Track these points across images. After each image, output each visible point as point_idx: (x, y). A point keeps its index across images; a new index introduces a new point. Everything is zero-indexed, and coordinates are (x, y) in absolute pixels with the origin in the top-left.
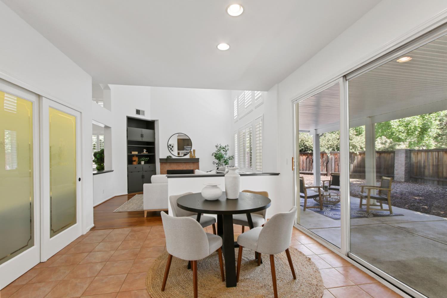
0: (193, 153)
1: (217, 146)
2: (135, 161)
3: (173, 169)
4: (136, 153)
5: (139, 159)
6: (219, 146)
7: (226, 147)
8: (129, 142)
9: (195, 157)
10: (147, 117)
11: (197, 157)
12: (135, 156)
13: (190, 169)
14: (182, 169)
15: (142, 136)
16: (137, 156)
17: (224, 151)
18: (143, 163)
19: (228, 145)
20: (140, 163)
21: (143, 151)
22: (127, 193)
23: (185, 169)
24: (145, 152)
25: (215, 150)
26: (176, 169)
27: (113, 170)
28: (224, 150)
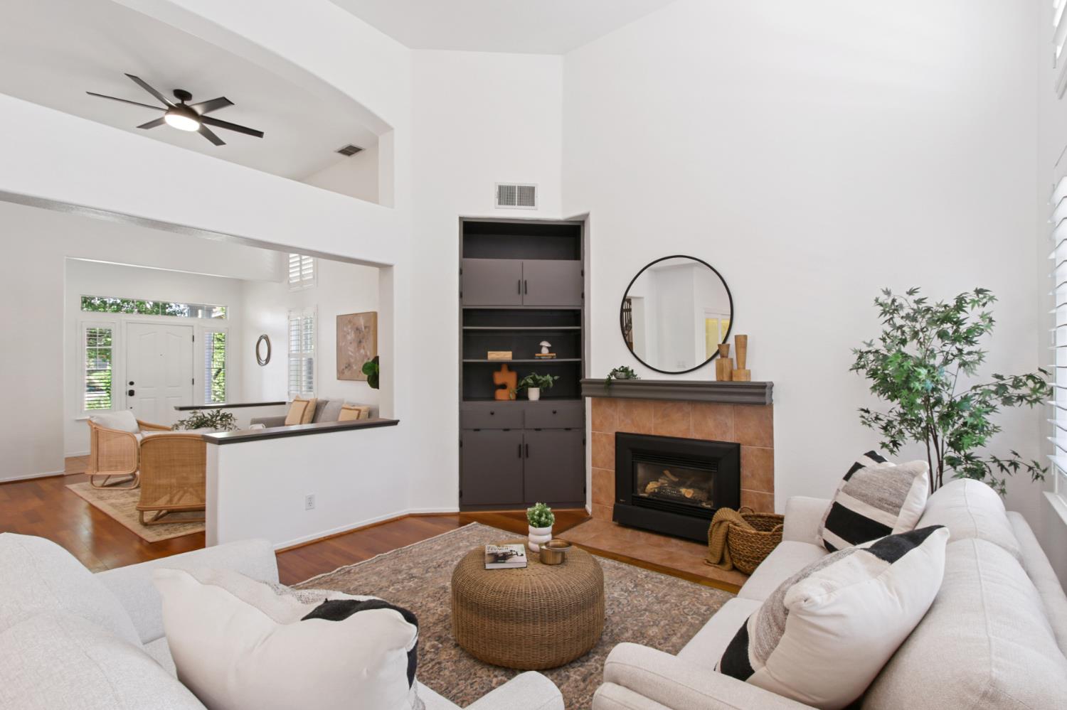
0: (732, 354)
1: (890, 309)
2: (504, 387)
3: (642, 432)
4: (506, 356)
5: (519, 378)
6: (908, 305)
7: (968, 308)
8: (468, 315)
9: (748, 374)
10: (549, 210)
11: (757, 377)
12: (505, 368)
13: (719, 439)
14: (680, 435)
15: (522, 287)
16: (510, 366)
17: (942, 335)
18: (534, 394)
19: (979, 292)
20: (522, 395)
21: (539, 349)
22: (456, 509)
23: (698, 437)
24: (545, 351)
25: (873, 331)
26: (653, 433)
27: (395, 418)
28: (948, 327)
